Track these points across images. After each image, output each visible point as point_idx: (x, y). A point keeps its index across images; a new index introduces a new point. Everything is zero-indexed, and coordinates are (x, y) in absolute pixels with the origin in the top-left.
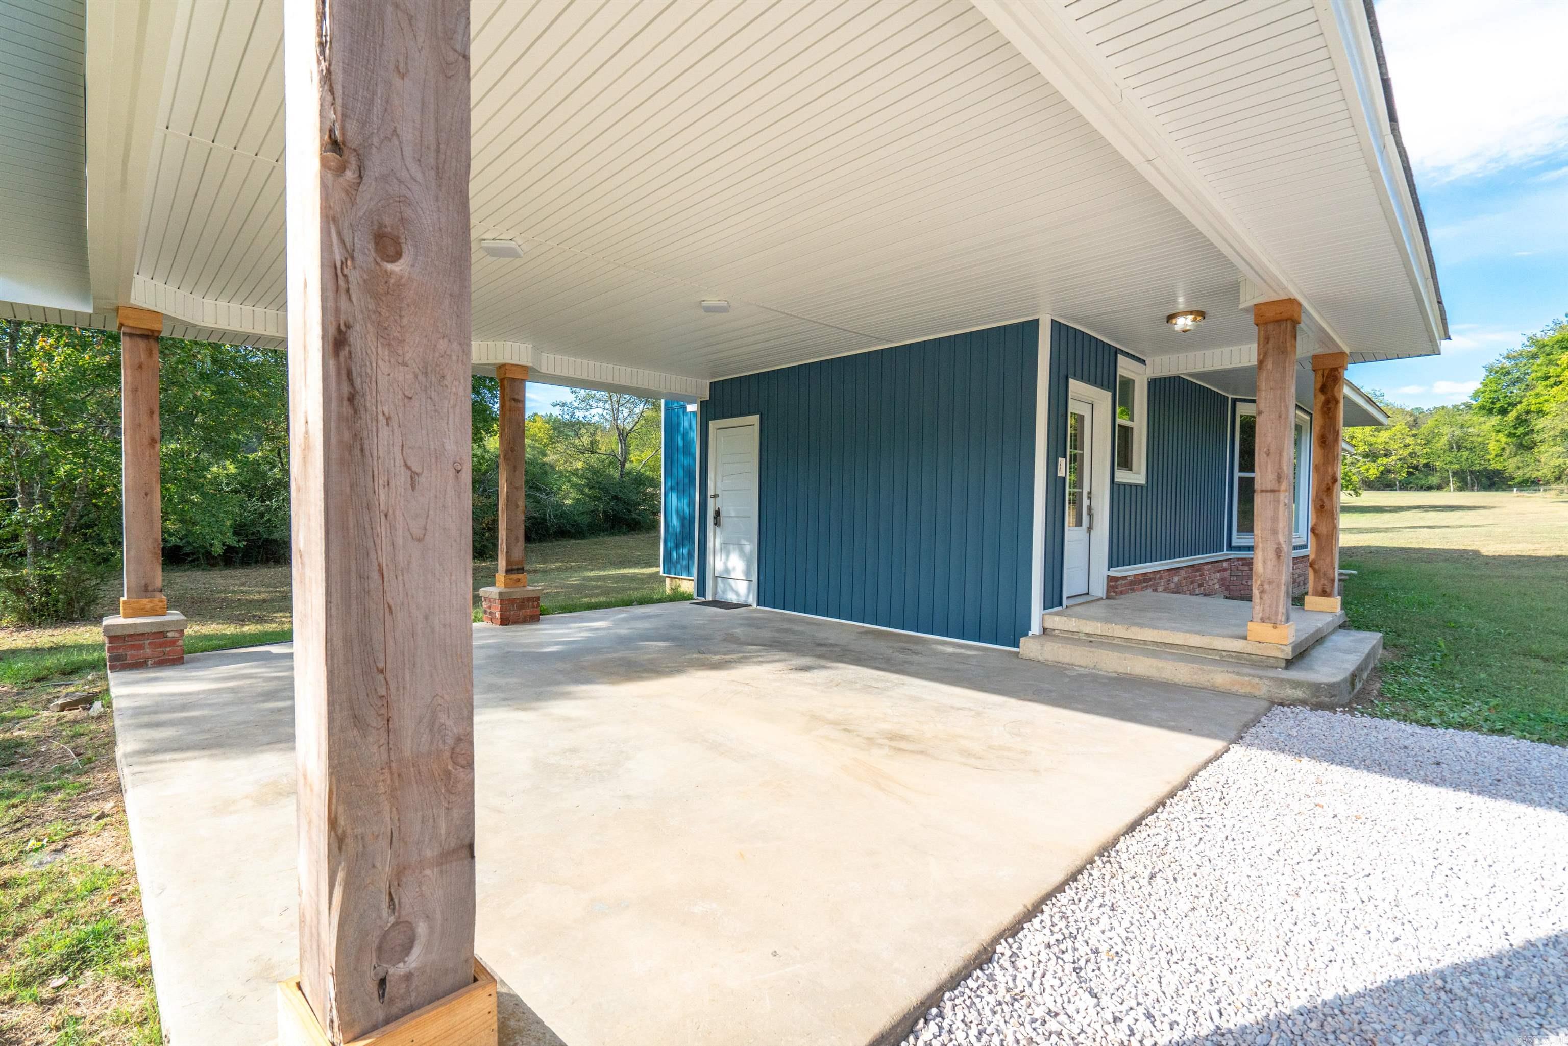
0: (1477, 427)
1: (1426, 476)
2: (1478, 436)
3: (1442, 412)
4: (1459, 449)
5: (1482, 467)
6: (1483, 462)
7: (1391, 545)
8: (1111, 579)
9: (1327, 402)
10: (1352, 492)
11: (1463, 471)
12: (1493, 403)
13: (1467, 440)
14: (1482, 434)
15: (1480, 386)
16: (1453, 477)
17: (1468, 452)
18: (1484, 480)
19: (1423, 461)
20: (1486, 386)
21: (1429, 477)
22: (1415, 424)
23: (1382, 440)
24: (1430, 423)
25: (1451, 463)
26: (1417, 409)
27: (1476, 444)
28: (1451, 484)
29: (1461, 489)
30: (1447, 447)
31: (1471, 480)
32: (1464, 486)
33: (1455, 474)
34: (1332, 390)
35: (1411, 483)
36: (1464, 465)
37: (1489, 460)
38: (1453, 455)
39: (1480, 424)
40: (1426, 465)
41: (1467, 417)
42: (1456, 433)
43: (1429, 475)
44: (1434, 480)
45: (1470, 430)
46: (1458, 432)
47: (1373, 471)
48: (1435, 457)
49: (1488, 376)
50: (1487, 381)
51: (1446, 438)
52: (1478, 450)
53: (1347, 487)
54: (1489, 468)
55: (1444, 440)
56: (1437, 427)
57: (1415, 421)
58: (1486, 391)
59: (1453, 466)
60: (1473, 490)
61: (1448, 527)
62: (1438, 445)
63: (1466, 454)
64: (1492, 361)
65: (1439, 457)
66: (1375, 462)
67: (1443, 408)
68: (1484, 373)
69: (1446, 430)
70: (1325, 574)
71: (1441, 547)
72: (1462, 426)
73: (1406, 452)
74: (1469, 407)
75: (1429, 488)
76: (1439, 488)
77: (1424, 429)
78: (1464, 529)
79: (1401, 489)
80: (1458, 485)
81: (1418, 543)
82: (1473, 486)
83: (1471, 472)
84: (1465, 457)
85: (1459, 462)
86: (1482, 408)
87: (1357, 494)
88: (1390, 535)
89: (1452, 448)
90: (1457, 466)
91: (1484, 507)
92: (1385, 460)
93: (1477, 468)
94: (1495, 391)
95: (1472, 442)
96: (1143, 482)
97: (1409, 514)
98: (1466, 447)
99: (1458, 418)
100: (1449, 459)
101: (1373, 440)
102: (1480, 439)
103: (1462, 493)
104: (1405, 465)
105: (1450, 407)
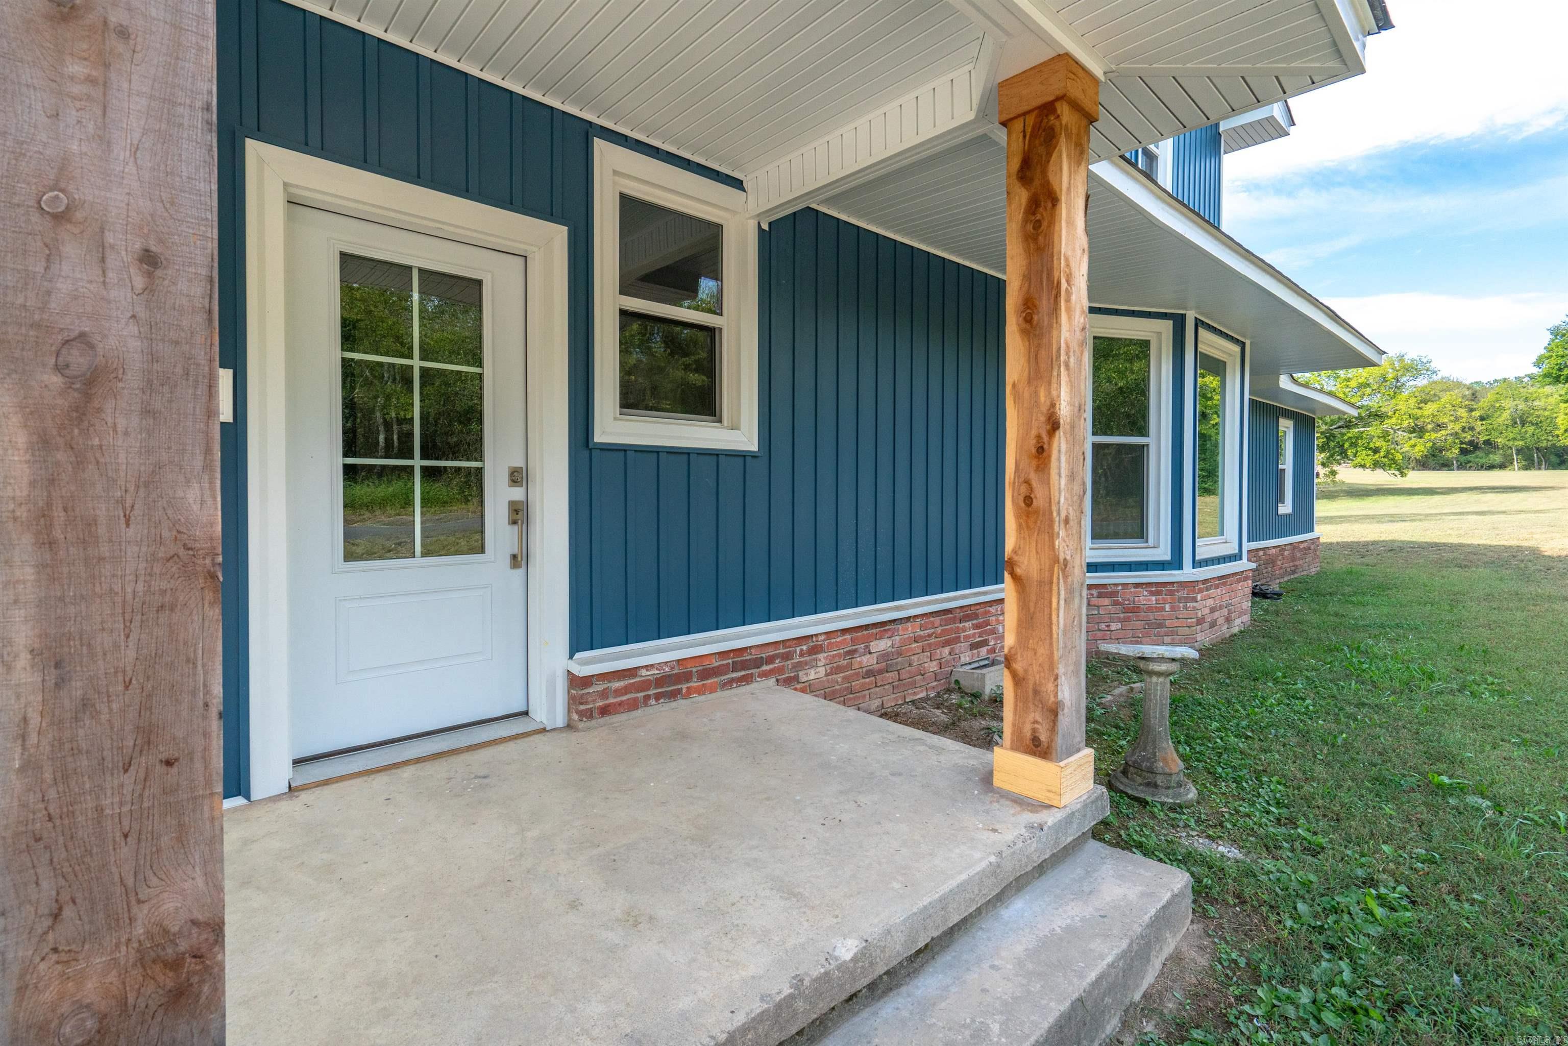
0: (1543, 400)
1: (1487, 454)
2: (1545, 409)
3: (1505, 385)
4: (1523, 425)
5: (1550, 443)
6: (1551, 438)
7: (1422, 539)
8: (575, 682)
9: (1034, 205)
10: (1397, 473)
11: (1528, 448)
12: (1560, 370)
13: (1532, 415)
14: (1549, 407)
15: (1543, 351)
16: (1517, 455)
17: (1533, 428)
18: (1553, 459)
19: (1482, 438)
20: (1552, 350)
21: (1491, 456)
22: (1474, 396)
23: (1430, 412)
24: (1491, 396)
25: (1515, 439)
26: (1477, 383)
27: (1543, 419)
28: (1515, 463)
29: (1526, 468)
30: (1509, 422)
31: (1538, 457)
32: (1529, 465)
33: (1519, 451)
34: (1044, 172)
35: (1469, 462)
36: (1530, 442)
37: (1558, 436)
38: (1516, 431)
39: (1547, 396)
40: (1487, 442)
41: (1532, 390)
42: (1520, 407)
43: (1490, 453)
44: (1496, 458)
45: (1536, 403)
46: (1522, 406)
47: (1419, 448)
48: (1497, 434)
49: (1553, 340)
50: (1553, 345)
51: (1508, 412)
52: (1544, 425)
53: (1390, 467)
54: (1558, 444)
55: (1506, 415)
56: (1498, 400)
57: (1473, 394)
58: (1551, 356)
59: (1517, 443)
60: (1540, 469)
61: (1504, 512)
62: (1500, 420)
63: (1530, 429)
64: (1557, 322)
65: (1501, 433)
66: (1421, 438)
67: (1505, 380)
68: (1549, 336)
69: (1508, 404)
70: (1036, 692)
71: (1488, 542)
72: (1526, 400)
73: (1457, 427)
74: (1531, 377)
75: (1491, 467)
76: (1502, 466)
77: (1484, 403)
78: (1523, 516)
79: (1459, 468)
80: (1524, 463)
81: (1459, 536)
82: (1540, 464)
83: (1537, 449)
84: (1530, 433)
85: (1523, 438)
86: (1547, 375)
87: (1403, 475)
88: (1425, 524)
89: (1516, 423)
90: (1521, 443)
91: (1552, 488)
92: (1434, 436)
93: (1544, 444)
94: (1562, 357)
95: (1538, 416)
96: (754, 447)
97: (1463, 496)
98: (1531, 422)
99: (1522, 390)
100: (1511, 435)
101: (1419, 412)
102: (1547, 413)
103: (1528, 472)
104: (1457, 441)
105: (1512, 378)
